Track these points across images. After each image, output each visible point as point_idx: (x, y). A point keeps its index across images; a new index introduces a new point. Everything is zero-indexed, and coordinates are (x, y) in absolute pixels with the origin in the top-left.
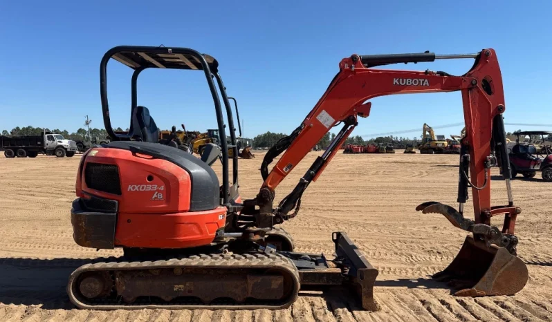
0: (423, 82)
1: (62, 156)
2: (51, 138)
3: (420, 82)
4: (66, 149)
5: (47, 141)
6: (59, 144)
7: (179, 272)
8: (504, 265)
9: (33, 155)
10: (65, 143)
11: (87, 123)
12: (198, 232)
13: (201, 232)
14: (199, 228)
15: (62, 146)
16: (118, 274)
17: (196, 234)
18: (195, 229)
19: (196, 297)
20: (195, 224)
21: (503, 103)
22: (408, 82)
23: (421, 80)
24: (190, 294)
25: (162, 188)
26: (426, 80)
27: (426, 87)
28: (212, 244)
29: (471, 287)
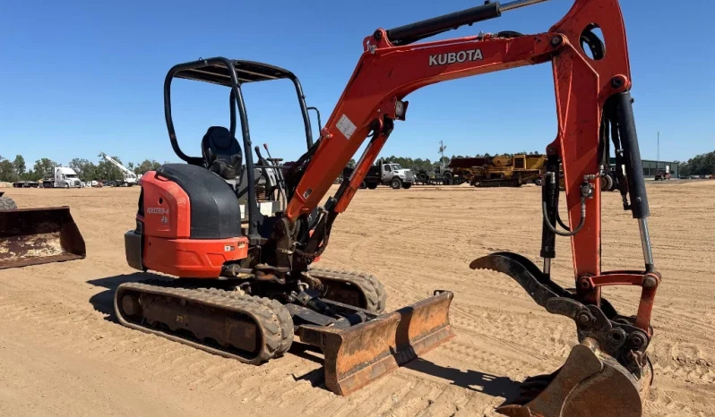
0: (473, 54)
1: (398, 188)
2: (388, 168)
3: (468, 54)
4: (402, 180)
5: (384, 172)
6: (395, 174)
7: (183, 303)
8: (588, 378)
9: (372, 186)
10: (401, 173)
11: (441, 150)
12: (199, 262)
13: (202, 263)
14: (198, 256)
15: (397, 177)
16: (141, 296)
17: (195, 264)
18: (194, 258)
19: (190, 332)
20: (194, 252)
21: (627, 72)
22: (451, 58)
23: (470, 52)
24: (187, 328)
25: (167, 212)
26: (478, 51)
27: (478, 62)
28: (221, 278)
29: (523, 403)
